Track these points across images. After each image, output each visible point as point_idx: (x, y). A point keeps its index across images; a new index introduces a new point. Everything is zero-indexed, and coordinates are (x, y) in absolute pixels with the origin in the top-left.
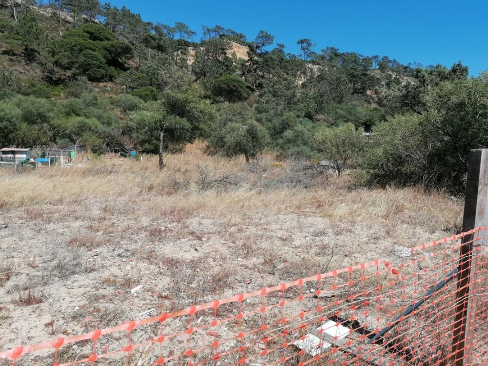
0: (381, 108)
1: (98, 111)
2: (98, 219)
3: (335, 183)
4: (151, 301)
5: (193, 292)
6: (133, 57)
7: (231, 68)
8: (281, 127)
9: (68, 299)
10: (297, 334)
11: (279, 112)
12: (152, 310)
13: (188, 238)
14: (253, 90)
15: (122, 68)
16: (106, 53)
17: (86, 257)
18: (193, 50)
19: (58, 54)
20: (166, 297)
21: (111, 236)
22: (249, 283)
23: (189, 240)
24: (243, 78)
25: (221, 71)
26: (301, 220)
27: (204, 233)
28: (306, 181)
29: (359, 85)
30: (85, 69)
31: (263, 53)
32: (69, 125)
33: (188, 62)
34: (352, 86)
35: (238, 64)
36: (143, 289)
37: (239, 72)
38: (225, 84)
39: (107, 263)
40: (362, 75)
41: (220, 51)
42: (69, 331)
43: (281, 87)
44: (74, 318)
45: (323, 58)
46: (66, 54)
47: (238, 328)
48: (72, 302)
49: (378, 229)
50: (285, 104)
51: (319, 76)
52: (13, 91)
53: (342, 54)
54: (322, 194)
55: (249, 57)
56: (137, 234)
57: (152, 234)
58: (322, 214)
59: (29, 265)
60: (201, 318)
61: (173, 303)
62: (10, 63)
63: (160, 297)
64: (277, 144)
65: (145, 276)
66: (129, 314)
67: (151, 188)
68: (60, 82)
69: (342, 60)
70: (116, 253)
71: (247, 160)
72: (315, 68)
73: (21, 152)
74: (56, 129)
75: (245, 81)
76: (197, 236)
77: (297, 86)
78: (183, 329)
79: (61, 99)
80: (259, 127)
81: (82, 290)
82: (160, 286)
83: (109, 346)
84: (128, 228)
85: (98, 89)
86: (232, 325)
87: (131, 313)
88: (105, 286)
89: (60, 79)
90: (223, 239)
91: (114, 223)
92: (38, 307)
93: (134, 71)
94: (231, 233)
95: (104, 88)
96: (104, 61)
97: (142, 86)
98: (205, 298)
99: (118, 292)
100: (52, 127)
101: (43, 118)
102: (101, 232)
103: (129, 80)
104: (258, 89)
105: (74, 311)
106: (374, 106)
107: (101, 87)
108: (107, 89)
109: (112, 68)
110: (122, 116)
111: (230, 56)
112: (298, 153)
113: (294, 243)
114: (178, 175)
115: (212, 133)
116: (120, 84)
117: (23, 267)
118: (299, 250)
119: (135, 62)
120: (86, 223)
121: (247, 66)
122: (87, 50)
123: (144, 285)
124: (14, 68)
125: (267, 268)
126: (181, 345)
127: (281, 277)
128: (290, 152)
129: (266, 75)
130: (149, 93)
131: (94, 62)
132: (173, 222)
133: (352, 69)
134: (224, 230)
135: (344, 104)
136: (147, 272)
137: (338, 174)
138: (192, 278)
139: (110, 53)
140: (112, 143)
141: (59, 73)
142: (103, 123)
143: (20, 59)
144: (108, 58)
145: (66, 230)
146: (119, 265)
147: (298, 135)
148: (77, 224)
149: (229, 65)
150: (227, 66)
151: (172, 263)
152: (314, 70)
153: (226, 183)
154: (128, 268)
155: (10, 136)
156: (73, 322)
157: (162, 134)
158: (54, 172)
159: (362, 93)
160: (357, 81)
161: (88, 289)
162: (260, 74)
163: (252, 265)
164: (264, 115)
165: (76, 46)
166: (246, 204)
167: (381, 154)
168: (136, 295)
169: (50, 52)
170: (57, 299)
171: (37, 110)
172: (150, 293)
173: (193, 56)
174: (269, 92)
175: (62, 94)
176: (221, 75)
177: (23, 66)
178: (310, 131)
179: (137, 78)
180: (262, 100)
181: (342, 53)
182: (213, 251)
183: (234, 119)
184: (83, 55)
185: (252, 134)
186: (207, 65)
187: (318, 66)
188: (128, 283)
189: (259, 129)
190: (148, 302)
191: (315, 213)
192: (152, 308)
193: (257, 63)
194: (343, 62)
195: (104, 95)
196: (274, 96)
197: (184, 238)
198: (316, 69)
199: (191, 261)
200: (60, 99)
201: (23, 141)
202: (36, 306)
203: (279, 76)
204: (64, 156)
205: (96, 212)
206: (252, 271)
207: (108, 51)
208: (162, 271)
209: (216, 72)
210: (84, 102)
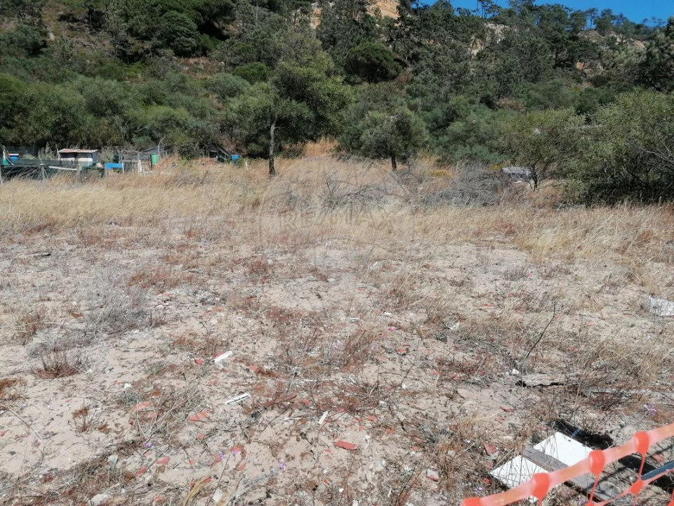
0: (597, 89)
1: (187, 97)
2: (179, 247)
3: (531, 198)
4: (245, 378)
5: (312, 365)
6: (234, 19)
7: (373, 32)
8: (445, 117)
9: (118, 370)
10: (497, 454)
11: (441, 96)
12: (246, 394)
13: (308, 278)
14: (405, 65)
15: (220, 36)
16: (197, 15)
17: (154, 301)
18: (318, 7)
19: (132, 18)
20: (269, 374)
21: (194, 272)
22: (404, 354)
23: (309, 280)
24: (391, 46)
25: (358, 37)
26: (483, 253)
27: (332, 271)
28: (485, 196)
29: (564, 55)
30: (169, 39)
31: (420, 9)
32: (149, 117)
33: (311, 25)
34: (554, 56)
35: (383, 25)
36: (234, 358)
37: (385, 39)
38: (363, 56)
39: (184, 312)
40: (570, 39)
41: (358, 6)
42: (111, 426)
43: (446, 58)
44: (121, 402)
45: (510, 13)
46: (143, 17)
47: (390, 436)
48: (122, 374)
49: (613, 270)
50: (452, 84)
51: (504, 42)
52: (74, 71)
53: (540, 7)
54: (511, 214)
55: (400, 14)
56: (232, 268)
57: (253, 270)
58: (516, 245)
59: (70, 312)
60: (325, 414)
61: (280, 384)
62: (71, 33)
63: (260, 372)
64: (439, 144)
65: (239, 337)
66: (208, 401)
67: (256, 204)
68: (136, 58)
69: (540, 17)
70: (199, 297)
71: (394, 166)
72: (499, 29)
73: (85, 155)
74: (132, 124)
75: (394, 50)
76: (321, 274)
77: (471, 57)
78: (294, 433)
79: (139, 80)
80: (413, 117)
81: (141, 356)
82: (261, 354)
83: (169, 459)
84: (220, 260)
85: (187, 68)
86: (377, 429)
87: (212, 398)
88: (176, 350)
89: (136, 54)
90: (361, 281)
91: (199, 253)
92: (70, 381)
93: (236, 41)
94: (372, 271)
95: (195, 66)
96: (195, 26)
97: (246, 62)
98: (332, 378)
99: (195, 361)
100: (126, 121)
101: (114, 108)
102: (181, 266)
103: (229, 54)
104: (411, 63)
105: (123, 390)
106: (586, 85)
107: (191, 65)
108: (199, 66)
109: (206, 37)
110: (220, 105)
111: (372, 15)
112: (470, 156)
113: (474, 290)
114: (294, 186)
115: (344, 128)
116: (217, 59)
117: (60, 315)
118: (485, 301)
119: (236, 27)
120: (161, 252)
121: (396, 29)
122: (172, 11)
123: (236, 352)
124: (75, 39)
125: (432, 329)
126: (291, 464)
127: (458, 345)
128: (458, 154)
129: (425, 42)
130: (256, 71)
131: (182, 28)
132: (286, 252)
133: (555, 30)
134: (362, 266)
135: (540, 83)
136: (243, 330)
137: (533, 186)
138: (311, 342)
139: (203, 15)
140: (207, 143)
141: (136, 45)
142: (195, 116)
143: (83, 26)
144: (200, 21)
145: (131, 261)
146: (201, 317)
147: (472, 129)
148: (148, 252)
149: (370, 27)
150: (367, 29)
151: (281, 317)
152: (496, 33)
153: (364, 197)
154: (214, 321)
155: (71, 133)
156: (119, 411)
157: (273, 128)
158: (126, 182)
159: (568, 66)
160: (561, 48)
161: (151, 354)
162: (416, 40)
163: (408, 323)
164: (418, 101)
165: (156, 5)
166: (395, 227)
167: (610, 152)
168: (222, 367)
169: (122, 16)
170: (101, 368)
171: (106, 97)
172: (243, 365)
173: (317, 16)
174: (428, 66)
175: (139, 75)
176: (358, 44)
177: (87, 35)
178: (489, 123)
179: (240, 51)
180: (417, 78)
181: (540, 5)
182: (345, 299)
183: (375, 106)
184: (166, 18)
185: (403, 128)
186: (339, 29)
187: (502, 27)
188: (212, 347)
189: (413, 120)
190: (241, 379)
191: (503, 242)
192: (246, 391)
193: (411, 23)
194: (541, 20)
195: (195, 75)
196: (435, 72)
197: (301, 277)
198: (499, 31)
199: (310, 314)
200: (137, 82)
201: (88, 140)
202: (66, 379)
203: (443, 41)
204: (142, 160)
205: (177, 236)
206: (409, 334)
207: (200, 11)
208: (266, 328)
209: (351, 38)
210: (169, 85)
